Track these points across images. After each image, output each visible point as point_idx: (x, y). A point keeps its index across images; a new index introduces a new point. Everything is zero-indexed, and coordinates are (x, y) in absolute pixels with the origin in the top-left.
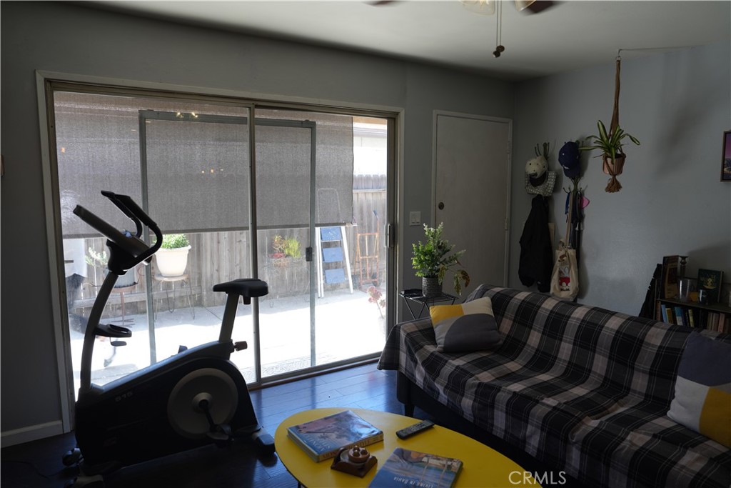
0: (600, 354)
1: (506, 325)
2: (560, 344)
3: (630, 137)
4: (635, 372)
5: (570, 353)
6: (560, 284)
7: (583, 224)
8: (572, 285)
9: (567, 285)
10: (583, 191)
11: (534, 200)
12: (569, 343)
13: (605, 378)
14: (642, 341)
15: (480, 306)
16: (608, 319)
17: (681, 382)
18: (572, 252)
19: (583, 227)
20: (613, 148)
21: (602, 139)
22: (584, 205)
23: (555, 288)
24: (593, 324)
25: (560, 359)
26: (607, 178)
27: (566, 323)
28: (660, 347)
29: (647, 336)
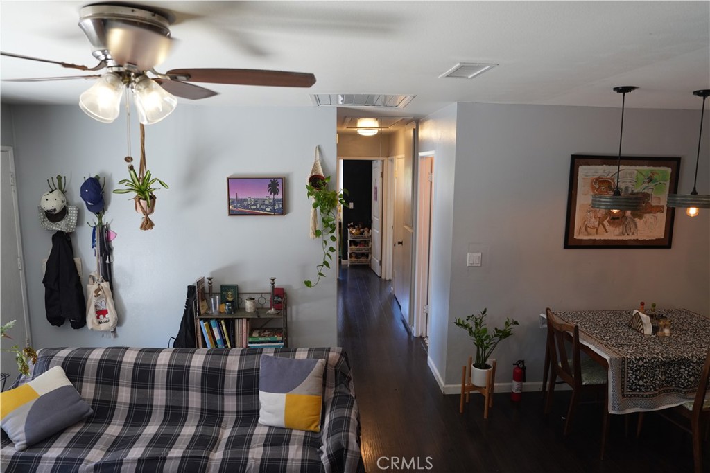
0: (193, 391)
1: (89, 390)
2: (153, 393)
3: (160, 182)
4: (225, 397)
5: (165, 397)
6: (98, 317)
7: (112, 256)
8: (111, 316)
9: (105, 317)
10: (109, 225)
11: (54, 237)
12: (162, 389)
13: (202, 410)
14: (224, 370)
15: (54, 379)
16: (191, 358)
17: (263, 395)
18: (105, 285)
19: (113, 259)
20: (146, 192)
21: (134, 182)
22: (112, 237)
23: (93, 323)
24: (179, 366)
25: (157, 406)
26: (140, 217)
27: (154, 371)
28: (239, 371)
29: (227, 365)
